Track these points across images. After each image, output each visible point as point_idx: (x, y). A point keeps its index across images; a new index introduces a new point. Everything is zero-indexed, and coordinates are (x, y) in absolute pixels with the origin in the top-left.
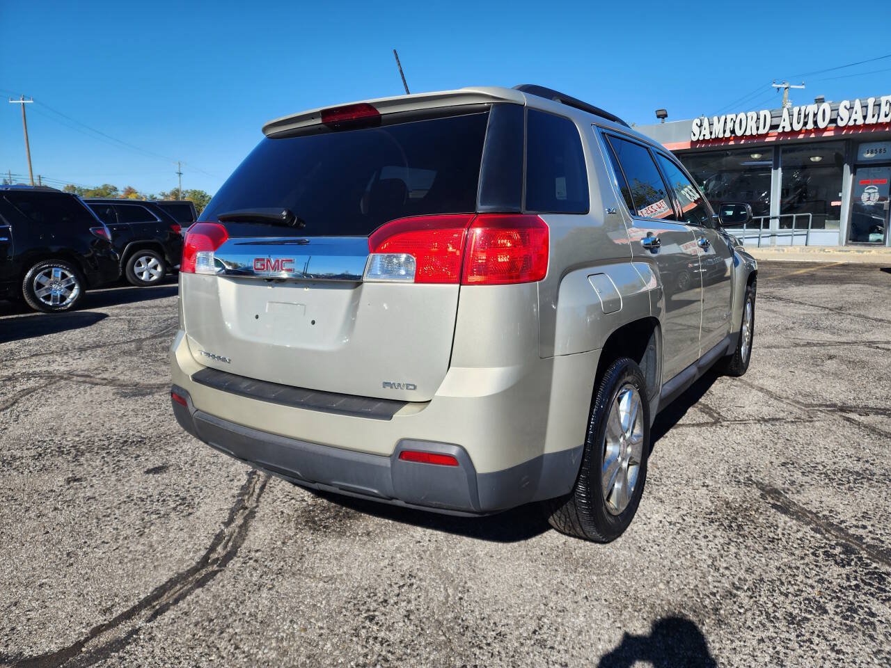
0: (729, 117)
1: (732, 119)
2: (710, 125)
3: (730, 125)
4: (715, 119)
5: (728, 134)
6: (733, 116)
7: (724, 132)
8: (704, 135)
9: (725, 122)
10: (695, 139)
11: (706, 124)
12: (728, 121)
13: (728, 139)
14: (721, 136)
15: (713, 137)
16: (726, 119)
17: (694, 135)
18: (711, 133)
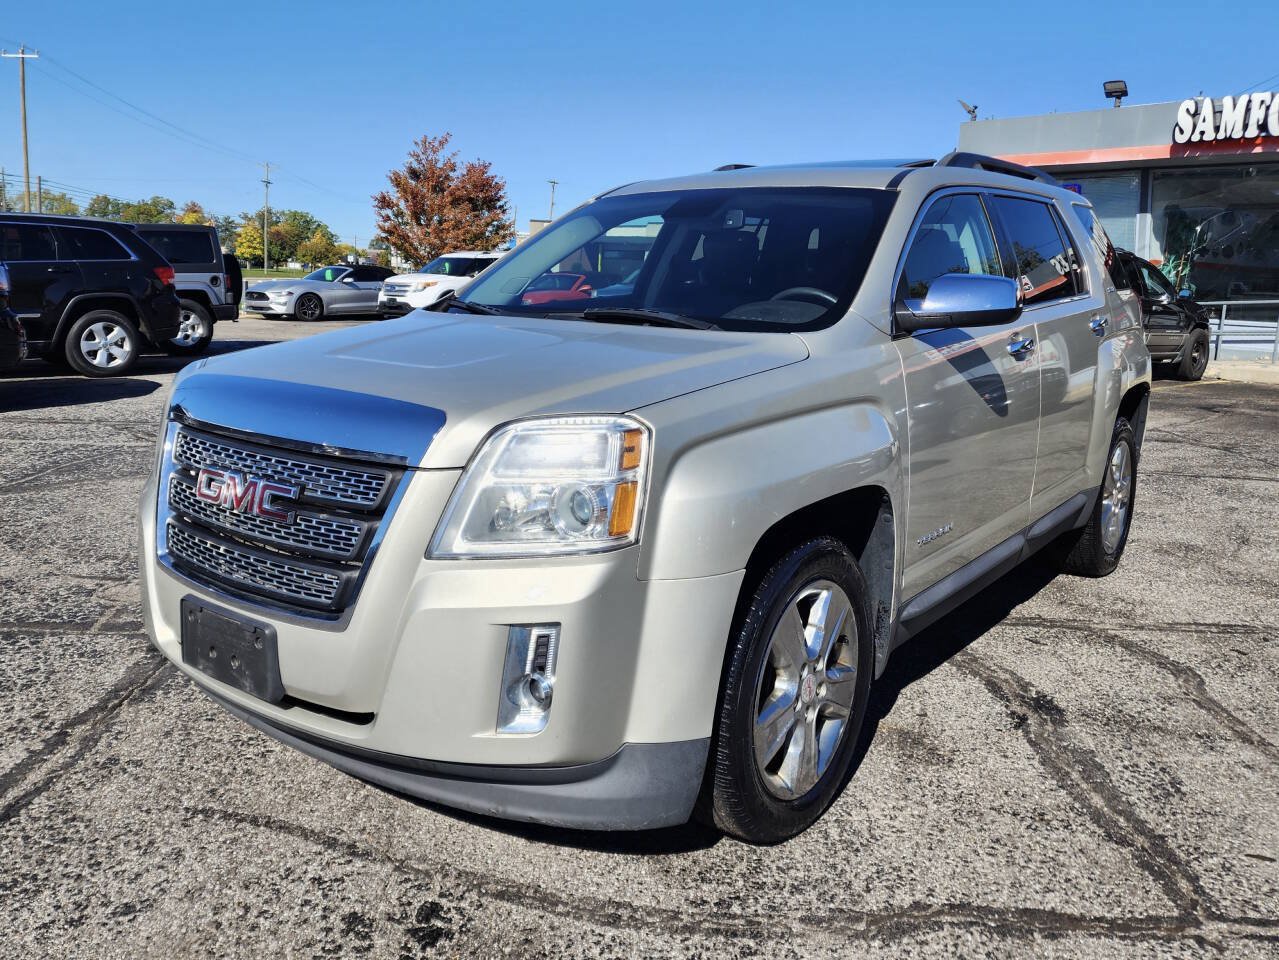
0: (1257, 98)
1: (1262, 102)
2: (1215, 113)
3: (1257, 115)
4: (1227, 101)
5: (1252, 132)
6: (1266, 96)
7: (1245, 127)
8: (1202, 133)
9: (1248, 110)
10: (1181, 139)
11: (1207, 110)
12: (1255, 105)
13: (1251, 142)
14: (1237, 135)
15: (1221, 136)
16: (1250, 101)
17: (1182, 132)
18: (1217, 129)
